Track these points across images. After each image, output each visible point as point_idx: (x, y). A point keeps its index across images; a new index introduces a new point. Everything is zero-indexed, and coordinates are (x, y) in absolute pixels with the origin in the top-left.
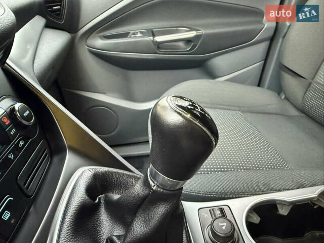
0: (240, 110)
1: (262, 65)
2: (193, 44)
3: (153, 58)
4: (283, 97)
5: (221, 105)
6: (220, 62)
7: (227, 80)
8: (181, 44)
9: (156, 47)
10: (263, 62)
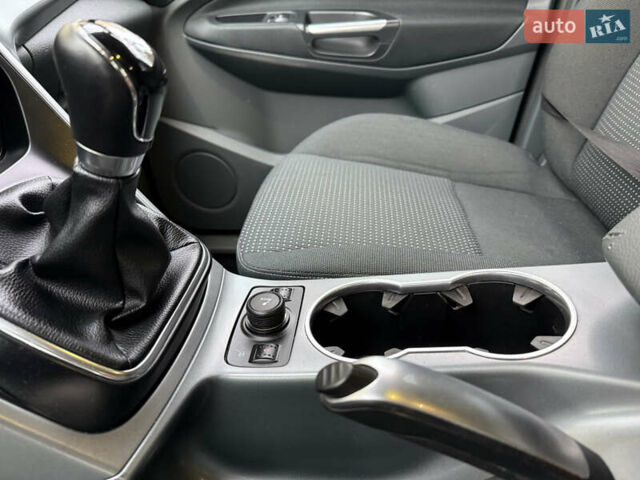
0: (448, 177)
1: (519, 101)
2: (380, 44)
3: (304, 65)
4: (543, 163)
5: (415, 164)
6: (434, 86)
7: (450, 123)
8: (359, 43)
9: (309, 44)
10: (522, 93)
